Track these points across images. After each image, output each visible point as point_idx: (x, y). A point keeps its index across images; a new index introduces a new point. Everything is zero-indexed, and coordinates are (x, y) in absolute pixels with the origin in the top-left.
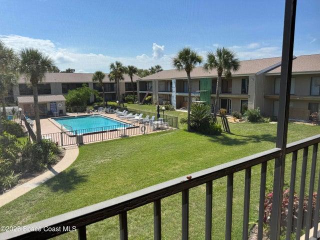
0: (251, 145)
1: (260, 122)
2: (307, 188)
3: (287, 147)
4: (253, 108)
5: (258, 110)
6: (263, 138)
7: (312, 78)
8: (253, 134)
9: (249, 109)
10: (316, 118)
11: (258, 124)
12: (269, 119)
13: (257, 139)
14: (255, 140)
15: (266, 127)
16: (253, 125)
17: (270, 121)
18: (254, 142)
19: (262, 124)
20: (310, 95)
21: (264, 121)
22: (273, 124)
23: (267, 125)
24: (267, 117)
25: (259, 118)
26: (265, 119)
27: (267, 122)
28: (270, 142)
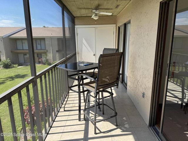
0: (8, 83)
1: (11, 67)
2: (45, 97)
3: (37, 75)
4: (5, 59)
5: (8, 61)
6: (15, 77)
7: (36, 40)
8: (9, 76)
9: (2, 60)
10: (42, 61)
11: (11, 69)
12: (17, 65)
13: (12, 78)
14: (11, 79)
15: (16, 70)
16: (7, 70)
17: (18, 66)
18: (10, 80)
19: (13, 69)
20: (37, 49)
21: (14, 67)
22: (20, 68)
23: (16, 69)
24: (15, 64)
25: (10, 65)
26: (15, 66)
27: (16, 67)
28: (21, 79)
